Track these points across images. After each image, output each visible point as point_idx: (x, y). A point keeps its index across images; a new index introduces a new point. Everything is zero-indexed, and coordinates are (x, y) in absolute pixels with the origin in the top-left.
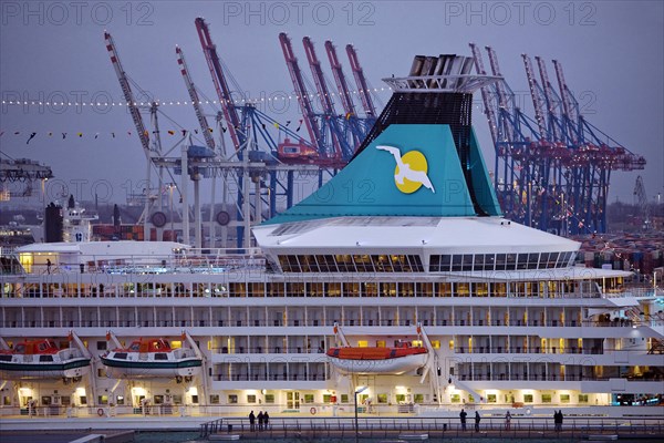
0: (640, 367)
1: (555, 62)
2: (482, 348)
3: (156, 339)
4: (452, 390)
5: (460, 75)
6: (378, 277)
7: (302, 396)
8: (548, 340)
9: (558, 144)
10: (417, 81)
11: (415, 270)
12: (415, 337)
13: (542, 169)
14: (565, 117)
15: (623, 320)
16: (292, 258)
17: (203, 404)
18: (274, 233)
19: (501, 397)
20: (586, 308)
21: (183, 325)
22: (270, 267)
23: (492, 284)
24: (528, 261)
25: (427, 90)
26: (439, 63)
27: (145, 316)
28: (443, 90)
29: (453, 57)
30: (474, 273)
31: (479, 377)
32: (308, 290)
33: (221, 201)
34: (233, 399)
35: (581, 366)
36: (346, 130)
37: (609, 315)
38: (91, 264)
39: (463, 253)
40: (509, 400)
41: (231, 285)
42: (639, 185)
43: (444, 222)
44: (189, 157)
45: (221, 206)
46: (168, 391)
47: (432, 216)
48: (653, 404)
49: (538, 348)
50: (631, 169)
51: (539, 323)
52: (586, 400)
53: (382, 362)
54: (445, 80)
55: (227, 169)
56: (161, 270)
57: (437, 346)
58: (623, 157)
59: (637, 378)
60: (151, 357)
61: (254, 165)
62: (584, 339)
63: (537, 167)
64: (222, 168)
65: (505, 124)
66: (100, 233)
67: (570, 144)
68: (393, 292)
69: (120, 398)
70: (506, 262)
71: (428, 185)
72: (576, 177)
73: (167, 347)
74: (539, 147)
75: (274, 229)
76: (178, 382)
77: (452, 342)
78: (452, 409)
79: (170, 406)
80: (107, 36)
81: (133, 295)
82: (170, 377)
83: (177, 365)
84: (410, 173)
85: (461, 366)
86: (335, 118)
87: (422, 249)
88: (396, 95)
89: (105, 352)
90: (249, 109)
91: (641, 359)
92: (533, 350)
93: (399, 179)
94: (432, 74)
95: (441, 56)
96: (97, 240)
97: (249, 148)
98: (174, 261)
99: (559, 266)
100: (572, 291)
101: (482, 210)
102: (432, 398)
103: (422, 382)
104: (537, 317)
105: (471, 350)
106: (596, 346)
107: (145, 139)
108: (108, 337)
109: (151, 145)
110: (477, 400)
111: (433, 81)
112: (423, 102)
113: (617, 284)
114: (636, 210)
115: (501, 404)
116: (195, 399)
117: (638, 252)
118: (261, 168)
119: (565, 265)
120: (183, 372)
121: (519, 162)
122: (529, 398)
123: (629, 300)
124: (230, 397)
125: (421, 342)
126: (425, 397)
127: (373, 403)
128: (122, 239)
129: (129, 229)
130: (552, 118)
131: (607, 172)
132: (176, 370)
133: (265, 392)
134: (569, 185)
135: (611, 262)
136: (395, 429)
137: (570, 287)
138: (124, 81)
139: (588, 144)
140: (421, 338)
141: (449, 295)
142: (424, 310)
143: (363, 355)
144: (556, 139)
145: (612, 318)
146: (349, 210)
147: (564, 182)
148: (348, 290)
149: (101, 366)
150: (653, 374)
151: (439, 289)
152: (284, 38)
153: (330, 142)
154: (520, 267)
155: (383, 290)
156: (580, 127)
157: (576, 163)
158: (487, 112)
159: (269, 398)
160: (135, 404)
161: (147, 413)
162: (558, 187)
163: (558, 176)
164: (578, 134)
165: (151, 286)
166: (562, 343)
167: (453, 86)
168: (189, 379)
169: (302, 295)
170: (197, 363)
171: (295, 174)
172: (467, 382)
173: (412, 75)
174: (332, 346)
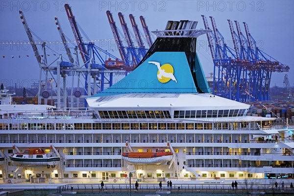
0: (279, 161)
1: (244, 23)
2: (200, 153)
3: (37, 148)
4: (184, 172)
5: (190, 29)
6: (148, 120)
7: (109, 174)
8: (233, 149)
9: (245, 60)
10: (169, 32)
11: (167, 117)
12: (166, 148)
13: (237, 71)
14: (249, 48)
15: (270, 140)
16: (105, 112)
17: (61, 178)
18: (97, 101)
19: (209, 175)
20: (252, 135)
21: (51, 142)
22: (94, 116)
23: (205, 124)
24: (223, 113)
25: (174, 36)
26: (180, 24)
27: (32, 138)
28: (182, 36)
29: (187, 21)
30: (196, 119)
31: (198, 166)
32: (113, 127)
33: (77, 87)
34: (76, 175)
35: (249, 161)
36: (139, 54)
37: (263, 138)
38: (6, 115)
39: (191, 110)
40: (213, 176)
41: (75, 124)
42: (286, 78)
43: (181, 96)
44: (61, 66)
45: (76, 88)
46: (43, 172)
47: (175, 93)
48: (285, 178)
49: (228, 153)
50: (282, 72)
51: (228, 141)
52: (252, 176)
53: (149, 159)
54: (183, 32)
55: (80, 72)
56: (40, 118)
57: (177, 152)
58: (278, 66)
59: (278, 166)
60: (35, 157)
61: (93, 70)
62: (251, 149)
63: (235, 71)
64: (77, 71)
65: (219, 51)
66: (16, 101)
67: (251, 60)
68: (155, 127)
69: (19, 175)
70: (212, 114)
71: (174, 79)
72: (254, 75)
73: (43, 152)
74: (236, 61)
75: (97, 99)
76: (48, 168)
77: (185, 150)
78: (184, 180)
79: (44, 179)
80: (20, 12)
81: (26, 129)
82: (44, 166)
83: (48, 160)
84: (165, 73)
85: (189, 161)
86: (134, 49)
87: (170, 108)
88: (158, 39)
89: (12, 154)
90: (91, 45)
91: (280, 158)
92: (225, 153)
93: (159, 76)
94: (176, 29)
95: (181, 21)
96: (14, 104)
97: (91, 63)
98: (47, 114)
99: (239, 115)
100: (245, 127)
101: (200, 90)
102: (174, 175)
103: (169, 168)
104: (228, 138)
105: (194, 153)
106: (257, 152)
107: (39, 59)
108: (14, 147)
109: (42, 61)
110: (197, 176)
111: (177, 32)
112: (172, 42)
113: (268, 124)
114: (284, 90)
115: (209, 178)
116: (56, 175)
117: (284, 109)
118: (96, 72)
119: (242, 115)
120: (51, 163)
121: (226, 69)
122: (223, 175)
123: (274, 131)
124: (74, 174)
125: (169, 150)
126: (171, 175)
127: (145, 177)
128: (27, 103)
129: (31, 99)
130: (242, 48)
131: (270, 73)
132: (47, 162)
133: (91, 172)
134: (250, 79)
135: (271, 113)
136: (154, 189)
137: (244, 125)
138: (29, 32)
139: (260, 60)
140: (169, 148)
141: (184, 129)
142: (171, 135)
143: (140, 156)
144: (244, 58)
145: (265, 139)
146: (134, 90)
147: (248, 77)
148: (133, 126)
149: (10, 161)
150: (286, 164)
151: (179, 126)
152: (109, 13)
153: (131, 59)
154: (219, 116)
155: (151, 126)
156: (257, 52)
157: (254, 69)
158: (210, 46)
159: (94, 175)
160: (27, 177)
161: (33, 182)
162: (246, 80)
163: (245, 75)
164: (256, 56)
165: (35, 124)
166: (240, 151)
167: (187, 35)
168: (53, 167)
169: (110, 129)
170: (58, 159)
171: (114, 74)
172: (192, 168)
173: (166, 29)
174: (125, 152)
